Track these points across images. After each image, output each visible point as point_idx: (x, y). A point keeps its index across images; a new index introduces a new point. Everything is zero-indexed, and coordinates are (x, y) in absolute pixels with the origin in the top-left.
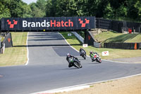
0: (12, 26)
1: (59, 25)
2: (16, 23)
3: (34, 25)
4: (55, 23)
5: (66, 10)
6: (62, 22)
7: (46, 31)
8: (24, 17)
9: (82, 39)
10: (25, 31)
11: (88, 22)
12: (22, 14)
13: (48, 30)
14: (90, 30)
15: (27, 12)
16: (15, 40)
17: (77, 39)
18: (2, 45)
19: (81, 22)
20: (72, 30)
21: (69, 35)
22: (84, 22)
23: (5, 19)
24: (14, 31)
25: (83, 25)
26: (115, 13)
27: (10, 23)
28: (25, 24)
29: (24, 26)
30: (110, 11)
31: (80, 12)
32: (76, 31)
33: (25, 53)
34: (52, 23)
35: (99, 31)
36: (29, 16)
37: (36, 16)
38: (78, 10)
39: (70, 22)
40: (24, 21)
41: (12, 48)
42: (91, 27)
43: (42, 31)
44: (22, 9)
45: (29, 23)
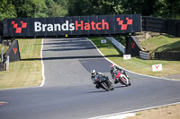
0: (19, 30)
1: (87, 27)
2: (25, 25)
3: (51, 28)
4: (81, 25)
5: (97, 5)
6: (93, 23)
7: (69, 37)
8: (36, 17)
9: (122, 47)
10: (38, 37)
11: (130, 22)
12: (33, 12)
13: (72, 35)
14: (133, 34)
15: (41, 9)
16: (24, 50)
17: (115, 47)
18: (5, 59)
19: (121, 23)
20: (108, 35)
21: (103, 41)
22: (125, 22)
23: (9, 20)
24: (22, 38)
25: (124, 27)
26: (170, 8)
27: (16, 26)
28: (38, 27)
29: (36, 30)
30: (163, 6)
31: (119, 8)
32: (113, 35)
33: (38, 69)
34: (77, 25)
35: (148, 35)
36: (44, 15)
37: (54, 16)
38: (116, 5)
39: (104, 23)
40: (36, 23)
41: (19, 62)
42: (135, 29)
43: (64, 37)
44: (33, 6)
45: (44, 26)
